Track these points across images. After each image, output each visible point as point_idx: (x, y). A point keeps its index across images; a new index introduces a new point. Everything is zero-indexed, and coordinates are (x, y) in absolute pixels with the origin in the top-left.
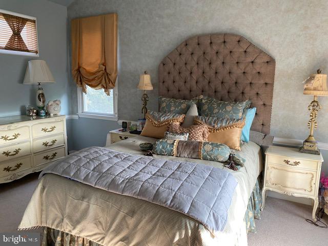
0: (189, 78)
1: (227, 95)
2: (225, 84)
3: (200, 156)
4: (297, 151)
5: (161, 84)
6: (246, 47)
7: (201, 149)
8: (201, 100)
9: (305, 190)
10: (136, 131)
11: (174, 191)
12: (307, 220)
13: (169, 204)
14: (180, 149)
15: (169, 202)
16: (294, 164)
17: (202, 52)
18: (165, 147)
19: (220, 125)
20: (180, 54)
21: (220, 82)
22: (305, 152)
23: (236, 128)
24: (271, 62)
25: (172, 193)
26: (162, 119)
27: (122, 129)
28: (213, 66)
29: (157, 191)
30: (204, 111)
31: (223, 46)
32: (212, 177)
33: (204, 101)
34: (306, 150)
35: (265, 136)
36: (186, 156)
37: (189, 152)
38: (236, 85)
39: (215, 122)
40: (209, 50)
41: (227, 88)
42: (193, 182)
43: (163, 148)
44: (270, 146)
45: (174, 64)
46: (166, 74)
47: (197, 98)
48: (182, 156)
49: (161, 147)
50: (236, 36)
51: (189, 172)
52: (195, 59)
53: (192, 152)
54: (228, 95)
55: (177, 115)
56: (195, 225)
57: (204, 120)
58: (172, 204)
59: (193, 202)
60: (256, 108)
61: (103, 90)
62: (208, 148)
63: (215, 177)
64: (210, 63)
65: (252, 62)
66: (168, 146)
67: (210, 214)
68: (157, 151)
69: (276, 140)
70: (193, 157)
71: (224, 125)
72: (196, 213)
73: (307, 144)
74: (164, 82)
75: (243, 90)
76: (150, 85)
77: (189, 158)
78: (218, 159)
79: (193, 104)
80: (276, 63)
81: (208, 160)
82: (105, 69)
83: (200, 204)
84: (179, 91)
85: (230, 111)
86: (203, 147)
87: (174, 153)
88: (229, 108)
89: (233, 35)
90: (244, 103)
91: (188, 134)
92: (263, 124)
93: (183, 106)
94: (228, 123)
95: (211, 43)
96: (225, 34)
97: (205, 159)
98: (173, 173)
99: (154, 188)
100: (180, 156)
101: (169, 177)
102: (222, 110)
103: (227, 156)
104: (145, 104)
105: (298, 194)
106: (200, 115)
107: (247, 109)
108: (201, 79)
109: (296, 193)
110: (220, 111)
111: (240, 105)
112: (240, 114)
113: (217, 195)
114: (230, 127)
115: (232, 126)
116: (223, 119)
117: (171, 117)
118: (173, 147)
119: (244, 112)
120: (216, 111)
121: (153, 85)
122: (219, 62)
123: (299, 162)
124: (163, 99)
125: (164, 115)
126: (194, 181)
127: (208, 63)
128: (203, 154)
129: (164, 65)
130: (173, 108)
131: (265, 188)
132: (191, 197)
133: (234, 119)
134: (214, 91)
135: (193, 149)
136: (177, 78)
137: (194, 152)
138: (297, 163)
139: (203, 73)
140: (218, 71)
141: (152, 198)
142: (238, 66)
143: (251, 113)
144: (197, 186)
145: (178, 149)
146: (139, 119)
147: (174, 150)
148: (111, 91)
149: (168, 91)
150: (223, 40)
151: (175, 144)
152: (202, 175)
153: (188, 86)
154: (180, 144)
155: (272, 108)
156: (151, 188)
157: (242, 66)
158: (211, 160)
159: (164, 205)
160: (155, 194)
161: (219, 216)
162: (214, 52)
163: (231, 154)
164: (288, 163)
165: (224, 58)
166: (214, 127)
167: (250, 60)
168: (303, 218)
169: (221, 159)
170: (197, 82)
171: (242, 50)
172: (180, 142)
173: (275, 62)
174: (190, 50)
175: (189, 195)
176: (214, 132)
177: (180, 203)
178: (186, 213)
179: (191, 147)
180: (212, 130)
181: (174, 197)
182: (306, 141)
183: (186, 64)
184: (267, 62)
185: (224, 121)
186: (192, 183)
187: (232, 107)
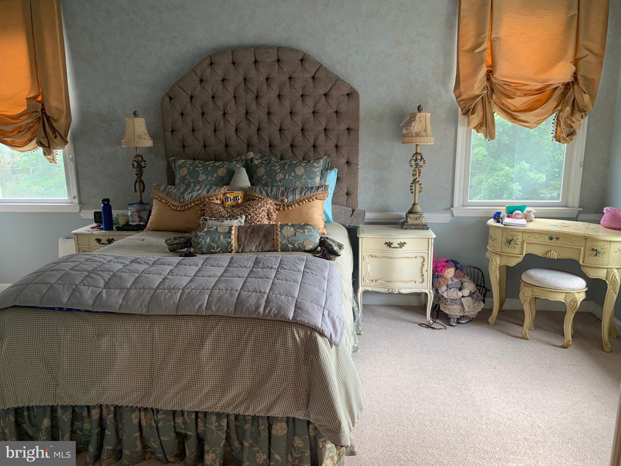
0: (222, 123)
1: (290, 150)
2: (286, 133)
3: (278, 246)
4: (398, 228)
5: (169, 135)
6: (315, 71)
7: (277, 235)
8: (252, 160)
9: (415, 282)
10: (127, 224)
11: (264, 293)
12: (420, 325)
13: (262, 312)
14: (243, 239)
15: (261, 309)
16: (398, 246)
17: (241, 78)
18: (217, 239)
19: (292, 197)
20: (201, 81)
21: (277, 128)
22: (410, 229)
23: (316, 201)
24: (352, 94)
25: (263, 297)
26: (187, 197)
27: (95, 225)
28: (264, 102)
29: (238, 299)
30: (260, 179)
31: (276, 67)
32: (311, 269)
33: (256, 162)
34: (411, 225)
35: (353, 211)
36: (253, 249)
37: (258, 243)
38: (303, 134)
39: (283, 194)
40: (253, 73)
41: (290, 138)
42: (288, 278)
43: (213, 240)
44: (361, 226)
45: (191, 98)
46: (177, 115)
47: (243, 157)
48: (246, 250)
49: (208, 240)
50: (298, 51)
51: (276, 267)
52: (231, 89)
53: (263, 242)
54: (292, 150)
55: (214, 187)
56: (306, 334)
57: (264, 192)
58: (267, 311)
59: (298, 303)
60: (336, 170)
61: (40, 150)
62: (288, 231)
63: (315, 269)
64: (257, 97)
65: (325, 95)
66: (222, 236)
67: (323, 315)
68: (201, 248)
69: (369, 216)
70: (266, 249)
71: (298, 197)
72: (305, 316)
73: (411, 216)
74: (173, 131)
75: (315, 142)
76: (148, 137)
77: (258, 251)
78: (304, 248)
79: (238, 168)
80: (360, 96)
81: (289, 251)
82: (43, 109)
83: (308, 305)
84: (205, 146)
85: (302, 175)
86: (281, 231)
87: (233, 247)
88: (300, 171)
89: (292, 50)
90: (322, 161)
91: (244, 217)
92: (347, 194)
93: (222, 172)
94: (303, 194)
95: (256, 62)
96: (279, 48)
97: (285, 249)
98: (251, 271)
99: (231, 295)
100: (242, 252)
101: (247, 277)
102: (290, 175)
103: (318, 241)
104: (140, 174)
105: (407, 288)
106: (252, 184)
107: (327, 170)
108: (244, 124)
109: (405, 288)
110: (287, 177)
111: (316, 165)
112: (318, 180)
113: (325, 290)
114: (307, 199)
115: (310, 197)
116: (294, 189)
117: (205, 192)
118: (230, 238)
119: (323, 175)
120: (280, 176)
121: (153, 137)
122: (273, 95)
123: (405, 243)
124: (180, 162)
125: (189, 190)
126: (288, 276)
127: (254, 95)
128: (281, 242)
129: (171, 99)
130: (202, 177)
131: (361, 290)
132: (293, 297)
133: (312, 188)
134: (268, 145)
135: (265, 236)
136: (200, 123)
137: (266, 242)
138: (402, 245)
139: (247, 113)
140: (272, 110)
141: (232, 309)
142: (303, 101)
143: (332, 177)
144: (295, 281)
145: (239, 239)
146: (130, 205)
147: (233, 241)
148: (59, 154)
149: (184, 147)
150: (275, 58)
151: (233, 232)
152: (296, 267)
153: (222, 136)
154: (241, 231)
155: (359, 167)
156: (227, 295)
157: (310, 102)
158: (295, 250)
159: (255, 316)
160: (236, 303)
161: (335, 317)
162: (263, 78)
163: (321, 237)
164: (390, 246)
165: (281, 88)
166: (282, 201)
167: (322, 91)
168: (415, 323)
169: (310, 247)
170: (236, 130)
171: (309, 76)
172: (239, 228)
173: (358, 95)
174: (220, 72)
175: (289, 294)
176: (284, 210)
177: (280, 309)
178: (291, 319)
179: (261, 234)
180: (282, 207)
181: (268, 301)
182: (410, 212)
183: (213, 97)
184: (348, 95)
185: (298, 192)
186: (286, 280)
187: (305, 168)
